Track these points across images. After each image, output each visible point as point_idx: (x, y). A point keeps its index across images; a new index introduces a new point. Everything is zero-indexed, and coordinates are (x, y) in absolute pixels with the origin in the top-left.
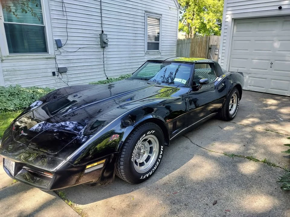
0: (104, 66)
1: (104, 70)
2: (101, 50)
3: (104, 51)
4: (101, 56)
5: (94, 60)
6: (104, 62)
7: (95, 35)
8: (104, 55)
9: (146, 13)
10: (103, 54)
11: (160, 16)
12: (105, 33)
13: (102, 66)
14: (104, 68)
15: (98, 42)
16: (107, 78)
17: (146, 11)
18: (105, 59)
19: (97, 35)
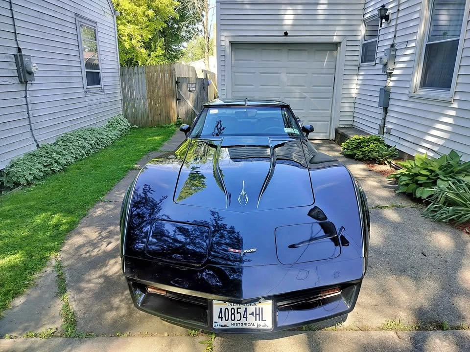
0: (30, 122)
1: (31, 129)
2: (21, 88)
3: (26, 91)
4: (22, 101)
5: (11, 111)
6: (28, 113)
7: (7, 57)
8: (28, 99)
9: (78, 19)
10: (26, 96)
11: (95, 25)
12: (23, 52)
13: (27, 123)
14: (30, 124)
15: (13, 72)
16: (38, 146)
17: (76, 15)
18: (30, 106)
19: (10, 57)
